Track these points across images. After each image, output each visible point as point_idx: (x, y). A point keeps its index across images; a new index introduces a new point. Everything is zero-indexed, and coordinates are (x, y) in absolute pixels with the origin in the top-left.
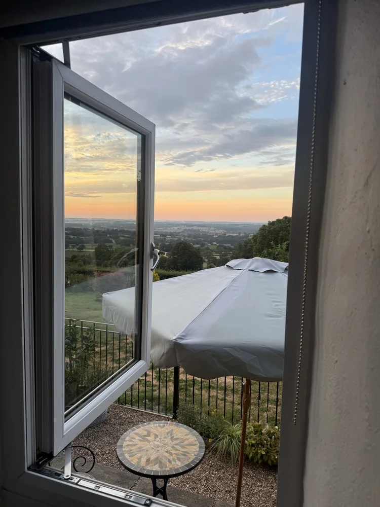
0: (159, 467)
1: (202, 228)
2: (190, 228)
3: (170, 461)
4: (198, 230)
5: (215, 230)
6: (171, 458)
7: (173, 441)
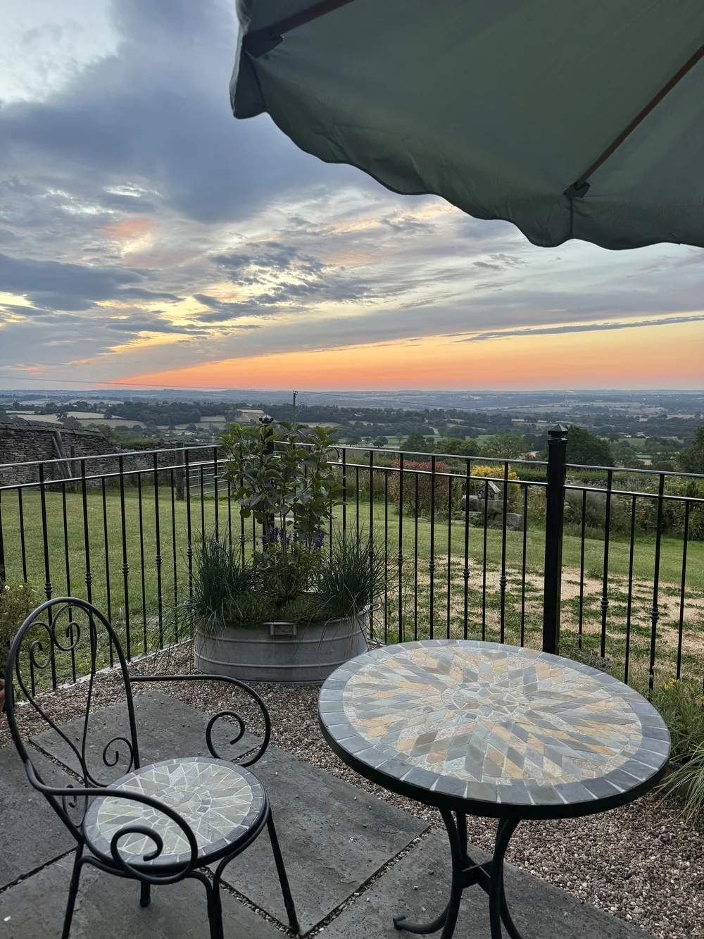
0: (468, 770)
1: (612, 404)
2: (587, 404)
3: (515, 757)
4: (606, 409)
5: (642, 407)
6: (522, 748)
7: (530, 699)
